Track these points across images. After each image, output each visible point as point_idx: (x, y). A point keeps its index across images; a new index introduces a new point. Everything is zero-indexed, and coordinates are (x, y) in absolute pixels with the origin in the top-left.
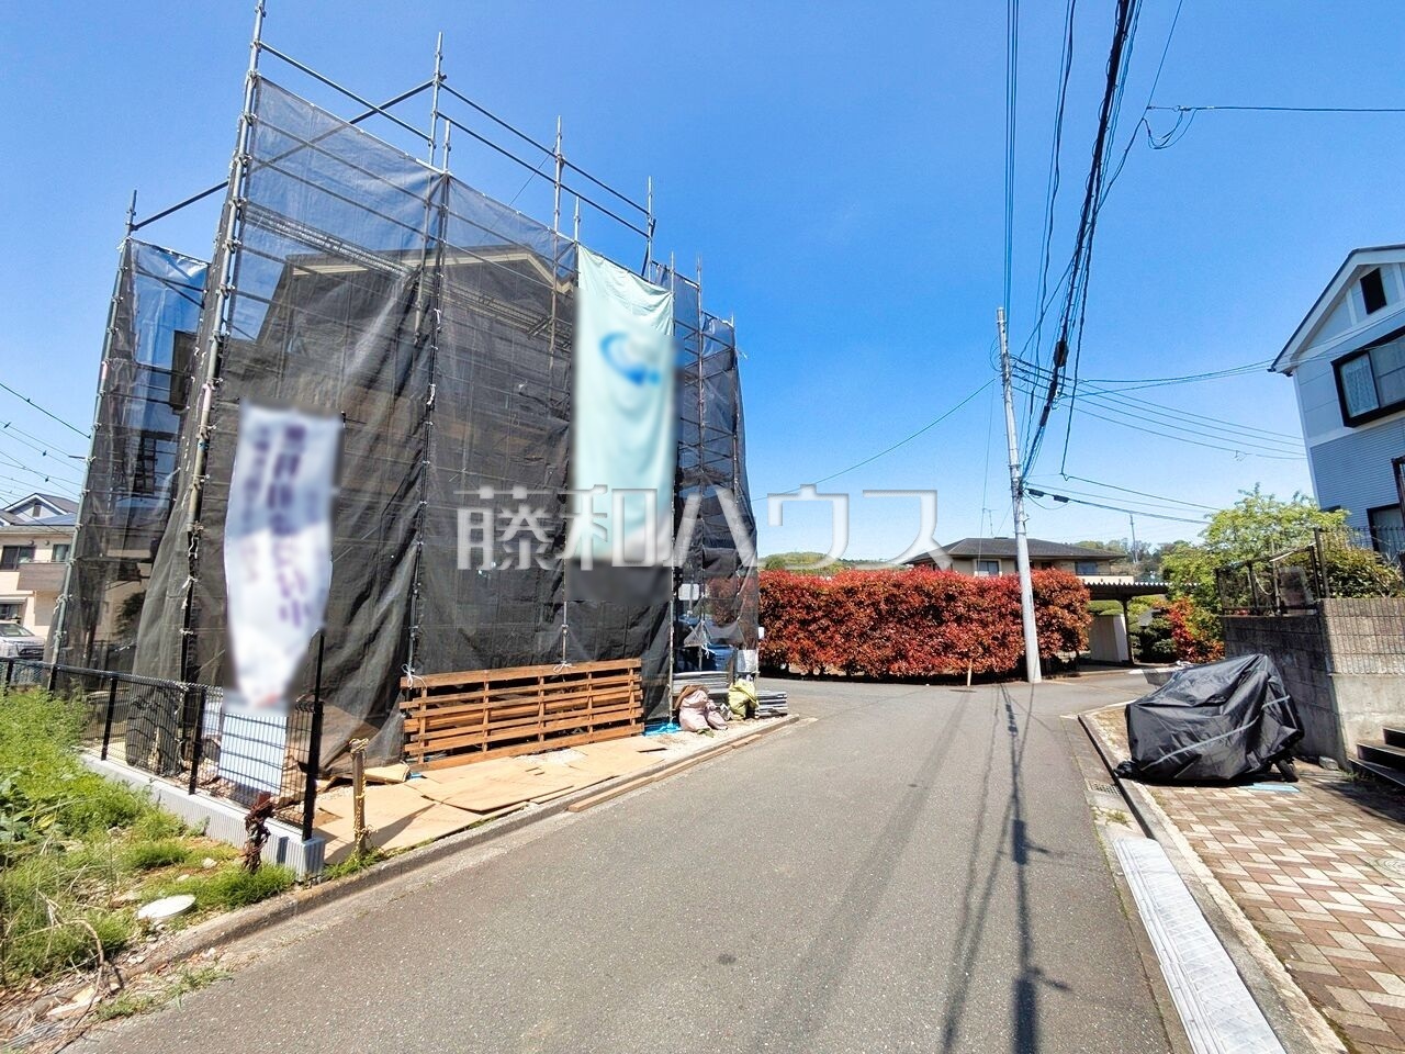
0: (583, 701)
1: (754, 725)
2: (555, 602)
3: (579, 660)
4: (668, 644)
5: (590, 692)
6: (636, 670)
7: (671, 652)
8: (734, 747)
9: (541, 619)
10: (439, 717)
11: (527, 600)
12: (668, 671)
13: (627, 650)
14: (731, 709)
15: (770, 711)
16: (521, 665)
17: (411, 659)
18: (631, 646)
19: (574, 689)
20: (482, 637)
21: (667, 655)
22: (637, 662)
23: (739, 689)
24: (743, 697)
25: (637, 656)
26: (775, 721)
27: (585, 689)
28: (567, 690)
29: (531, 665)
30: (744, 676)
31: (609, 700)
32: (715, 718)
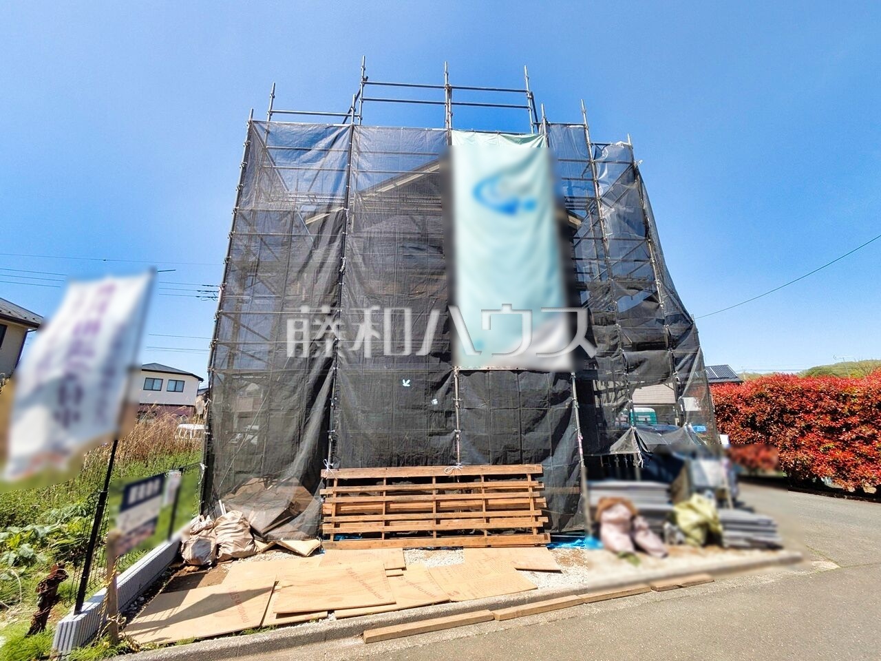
0: (478, 503)
1: (715, 558)
2: (446, 409)
3: (474, 463)
4: (576, 450)
5: (484, 495)
6: (534, 477)
7: (582, 460)
8: (653, 588)
9: (433, 424)
10: (349, 504)
11: (417, 408)
12: (579, 479)
13: (524, 455)
14: (681, 530)
15: (748, 540)
16: (417, 464)
17: (329, 455)
18: (529, 451)
19: (468, 491)
20: (382, 440)
21: (577, 462)
22: (537, 468)
23: (691, 507)
24: (695, 518)
25: (536, 462)
26: (757, 556)
27: (480, 492)
28: (462, 491)
29: (426, 465)
30: (700, 490)
31: (507, 505)
32: (648, 540)
